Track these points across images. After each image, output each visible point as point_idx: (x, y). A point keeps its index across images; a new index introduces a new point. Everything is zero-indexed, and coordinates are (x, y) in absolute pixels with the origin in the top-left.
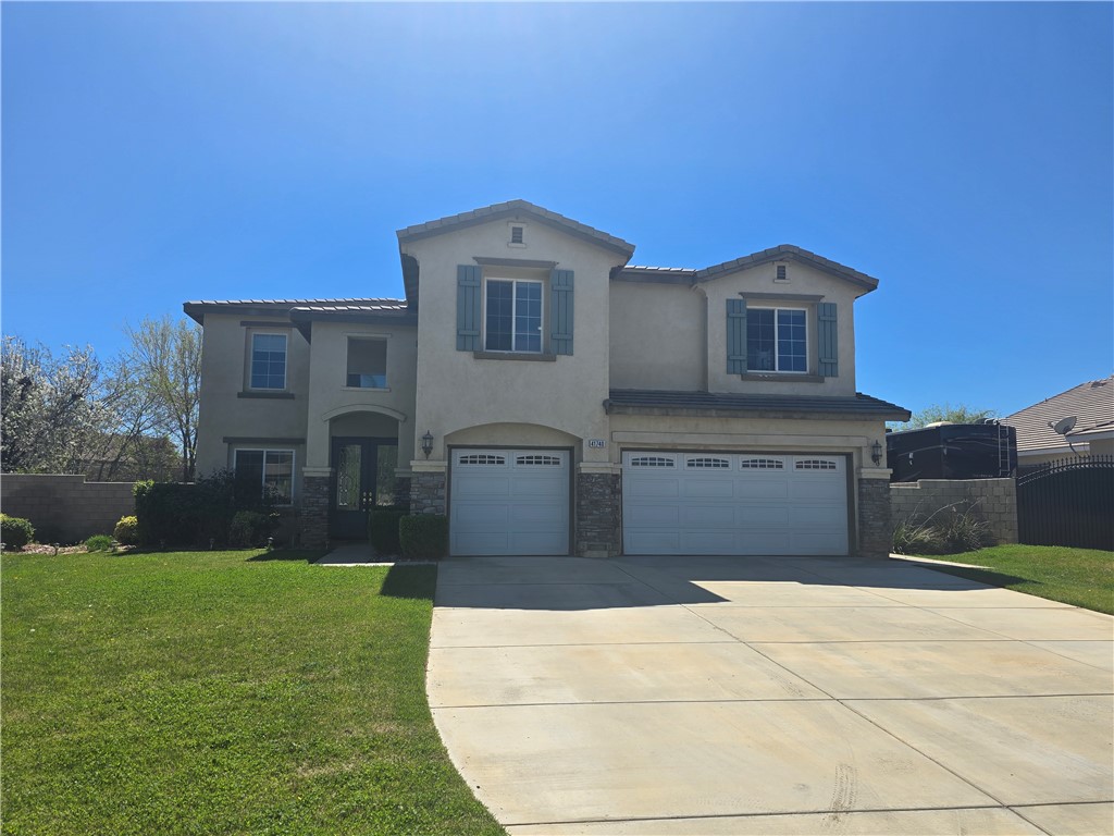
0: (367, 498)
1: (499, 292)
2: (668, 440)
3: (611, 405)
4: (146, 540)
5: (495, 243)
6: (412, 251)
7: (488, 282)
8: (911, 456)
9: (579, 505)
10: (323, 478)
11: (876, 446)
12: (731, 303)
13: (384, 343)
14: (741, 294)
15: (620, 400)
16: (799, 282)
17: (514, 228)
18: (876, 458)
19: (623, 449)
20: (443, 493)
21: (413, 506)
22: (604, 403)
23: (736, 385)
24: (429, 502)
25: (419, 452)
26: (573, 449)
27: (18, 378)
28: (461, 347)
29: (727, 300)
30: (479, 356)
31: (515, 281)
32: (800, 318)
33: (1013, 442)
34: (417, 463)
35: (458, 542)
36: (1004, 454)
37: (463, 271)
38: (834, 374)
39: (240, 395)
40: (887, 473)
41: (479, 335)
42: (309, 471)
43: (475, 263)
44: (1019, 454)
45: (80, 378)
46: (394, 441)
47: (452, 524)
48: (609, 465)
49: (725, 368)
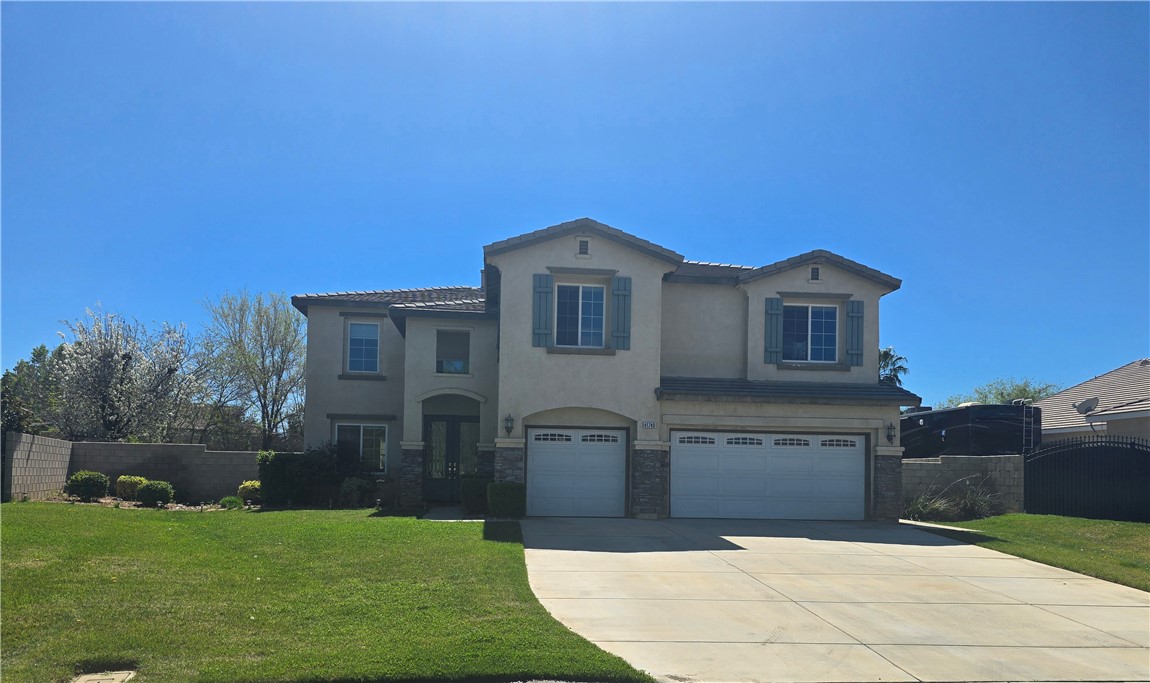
0: (453, 467)
1: (568, 296)
2: (710, 422)
3: (661, 392)
4: (269, 499)
5: (566, 255)
6: (495, 261)
7: (559, 287)
8: (943, 433)
9: (633, 476)
10: (417, 451)
11: (891, 427)
12: (769, 301)
13: (467, 335)
14: (778, 293)
15: (671, 388)
16: (831, 282)
17: (581, 242)
18: (890, 438)
19: (671, 430)
20: (521, 464)
21: (497, 475)
22: (656, 390)
23: (772, 373)
24: (510, 472)
25: (501, 431)
26: (629, 429)
27: (121, 353)
28: (537, 343)
29: (766, 299)
30: (551, 351)
31: (581, 286)
32: (831, 314)
33: (1038, 421)
34: (501, 440)
35: (533, 504)
36: (1028, 432)
37: (537, 278)
38: (859, 363)
39: (340, 377)
40: (899, 450)
41: (551, 334)
42: (406, 444)
43: (548, 272)
44: (1043, 432)
45: (175, 354)
46: (476, 419)
47: (529, 491)
48: (658, 443)
49: (762, 359)
